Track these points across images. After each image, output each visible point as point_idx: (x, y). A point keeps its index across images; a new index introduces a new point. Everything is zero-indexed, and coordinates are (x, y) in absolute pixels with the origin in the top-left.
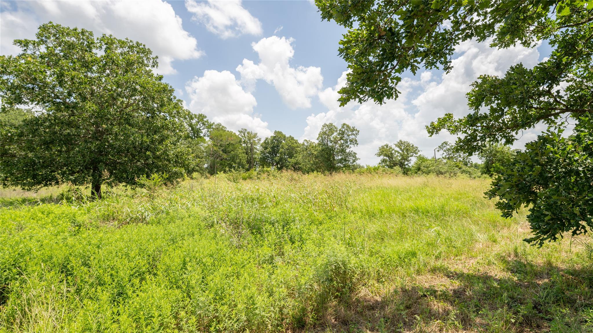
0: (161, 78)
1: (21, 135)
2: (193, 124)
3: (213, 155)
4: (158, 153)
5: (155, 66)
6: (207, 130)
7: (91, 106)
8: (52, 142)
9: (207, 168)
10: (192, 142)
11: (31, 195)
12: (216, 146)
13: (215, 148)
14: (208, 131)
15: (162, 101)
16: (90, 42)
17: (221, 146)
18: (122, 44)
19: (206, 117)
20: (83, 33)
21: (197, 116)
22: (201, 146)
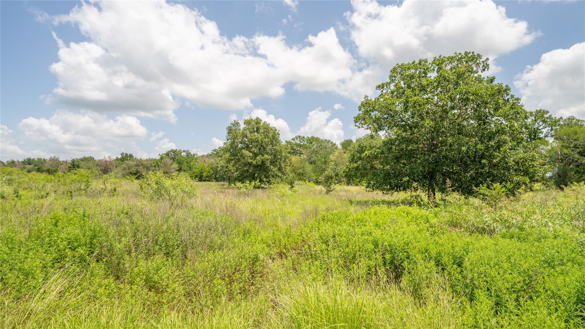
0: (492, 80)
1: (382, 153)
2: (528, 123)
3: (562, 160)
4: (495, 161)
5: (486, 70)
6: (550, 128)
7: (428, 123)
8: (401, 157)
9: (550, 178)
10: (528, 146)
11: (388, 198)
12: (567, 148)
13: (565, 151)
14: (552, 130)
15: (497, 103)
16: (426, 69)
17: (575, 147)
18: (451, 59)
19: (547, 112)
20: (420, 63)
21: (534, 113)
22: (542, 149)
